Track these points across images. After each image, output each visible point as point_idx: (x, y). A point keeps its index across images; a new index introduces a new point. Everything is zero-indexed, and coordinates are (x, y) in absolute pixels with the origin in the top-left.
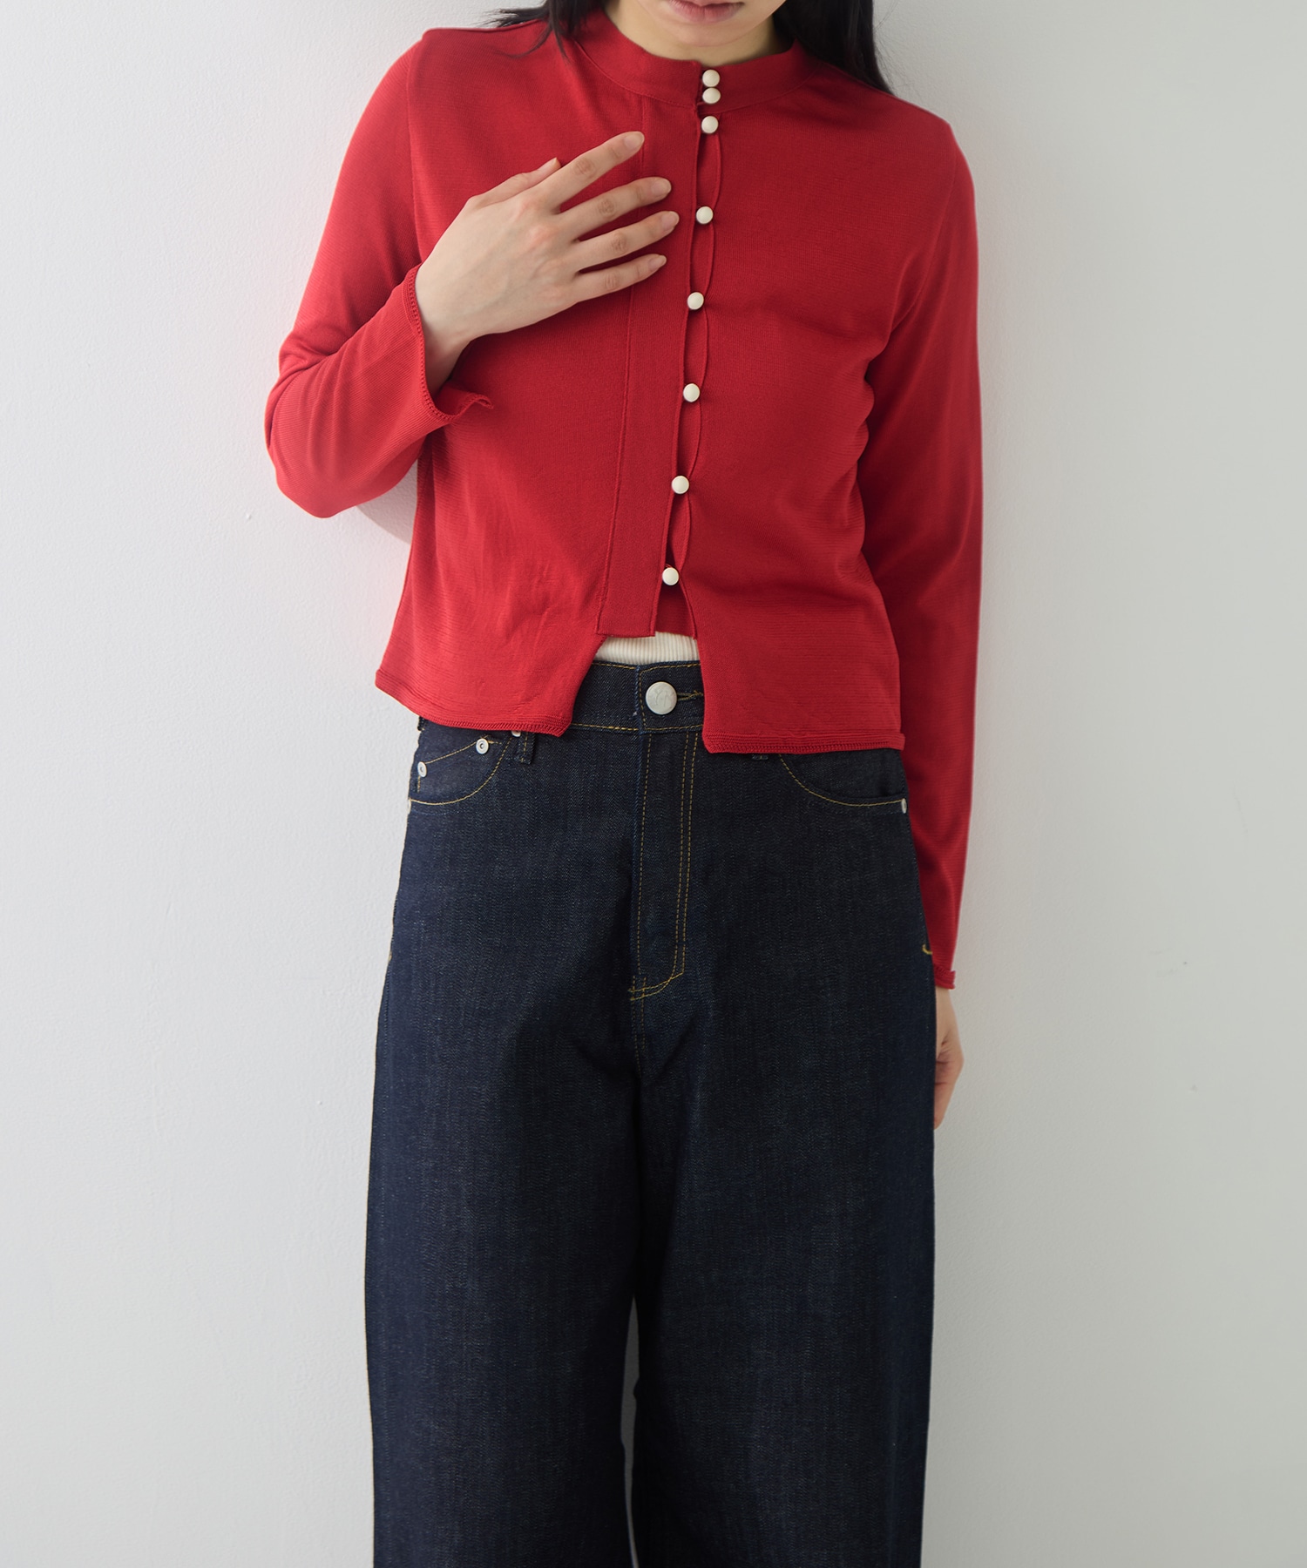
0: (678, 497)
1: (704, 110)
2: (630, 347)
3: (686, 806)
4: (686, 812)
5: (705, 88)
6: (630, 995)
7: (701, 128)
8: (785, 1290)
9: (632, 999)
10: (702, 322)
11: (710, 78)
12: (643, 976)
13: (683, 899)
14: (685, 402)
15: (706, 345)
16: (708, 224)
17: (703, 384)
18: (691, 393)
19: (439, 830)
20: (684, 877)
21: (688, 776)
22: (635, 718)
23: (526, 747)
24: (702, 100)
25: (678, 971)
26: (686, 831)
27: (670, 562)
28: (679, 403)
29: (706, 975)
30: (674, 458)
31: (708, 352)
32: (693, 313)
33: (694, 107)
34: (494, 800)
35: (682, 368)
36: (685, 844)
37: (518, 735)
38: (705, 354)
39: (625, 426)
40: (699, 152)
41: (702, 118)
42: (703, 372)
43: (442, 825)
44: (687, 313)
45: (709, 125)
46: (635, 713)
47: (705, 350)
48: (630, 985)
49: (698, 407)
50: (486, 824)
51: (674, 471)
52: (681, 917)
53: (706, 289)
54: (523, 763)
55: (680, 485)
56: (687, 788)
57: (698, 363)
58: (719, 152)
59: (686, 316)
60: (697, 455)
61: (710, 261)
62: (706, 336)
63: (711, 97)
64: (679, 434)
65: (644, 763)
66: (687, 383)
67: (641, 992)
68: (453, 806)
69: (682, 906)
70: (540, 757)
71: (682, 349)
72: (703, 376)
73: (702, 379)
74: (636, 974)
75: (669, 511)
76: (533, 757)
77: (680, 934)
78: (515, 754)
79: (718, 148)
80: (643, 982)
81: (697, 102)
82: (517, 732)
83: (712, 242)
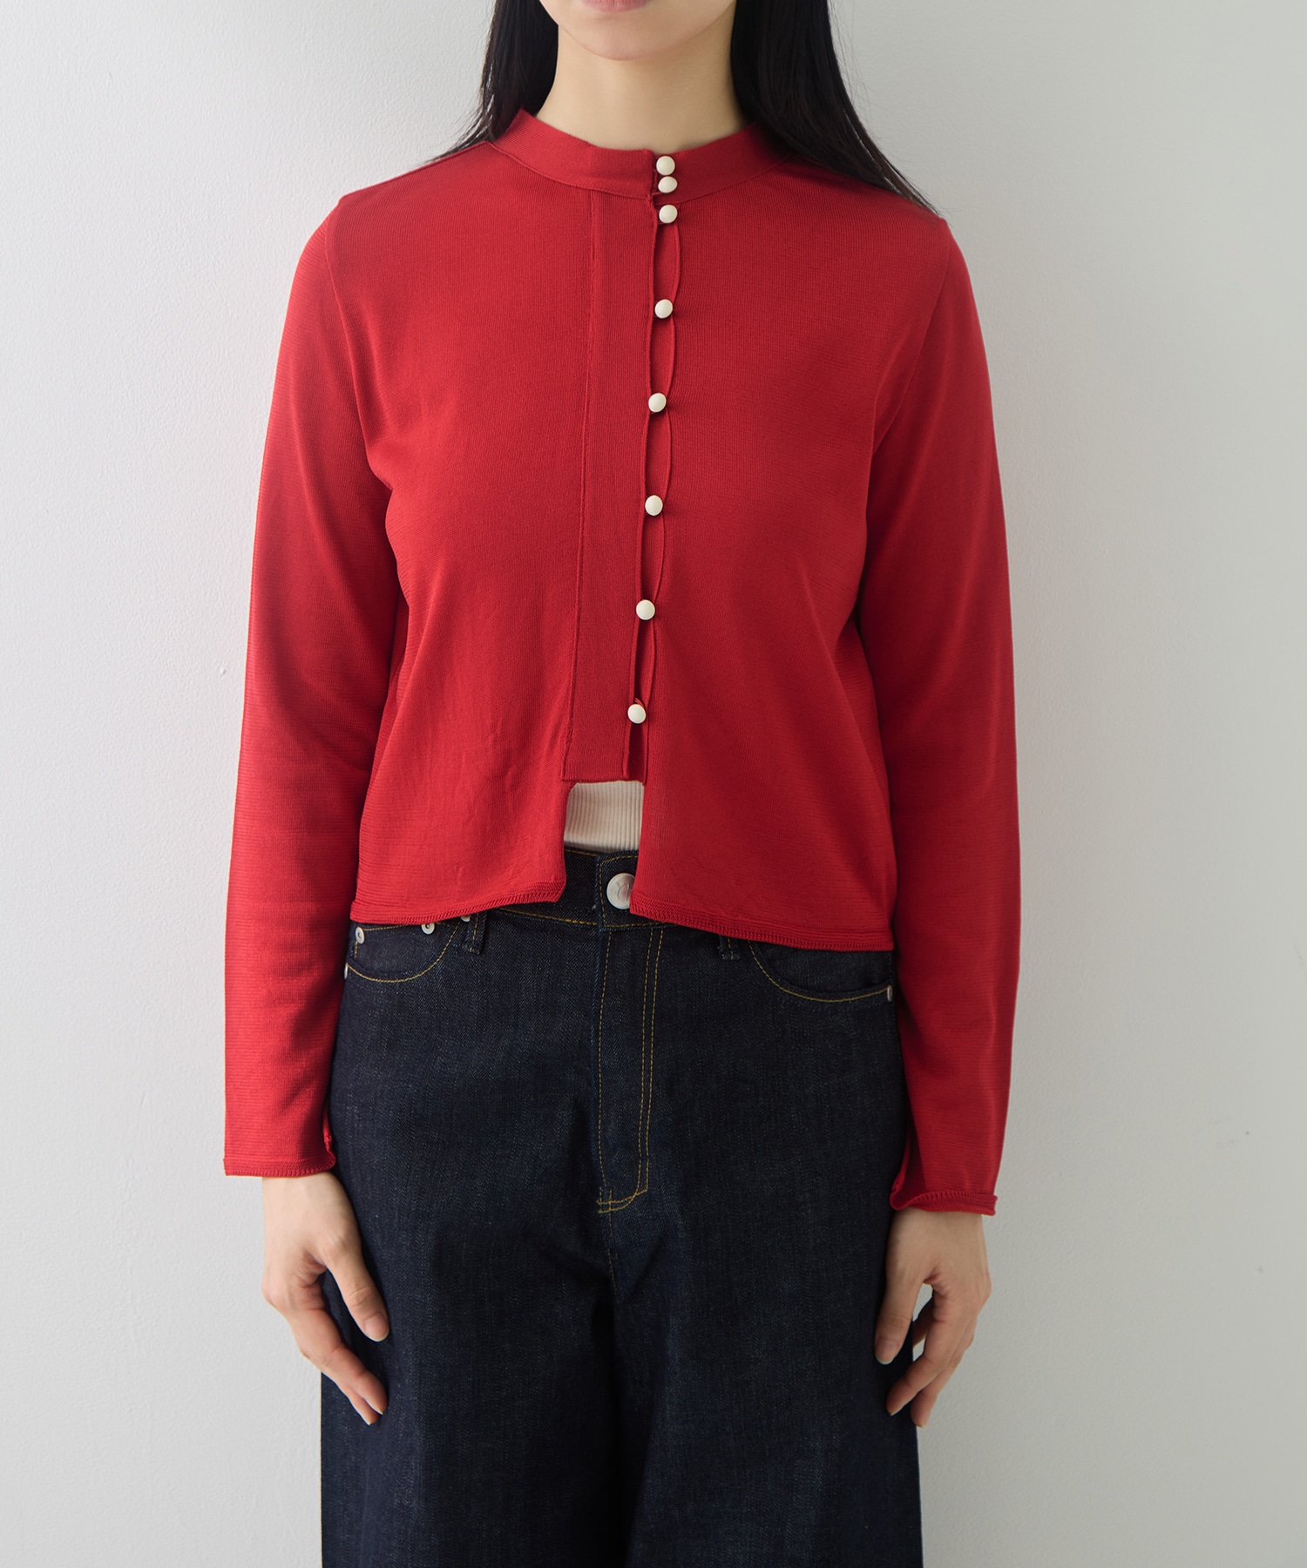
0: (644, 624)
1: (660, 200)
2: (585, 459)
3: (649, 1009)
4: (649, 1016)
5: (660, 177)
6: (599, 1207)
7: (659, 219)
8: (764, 1527)
9: (600, 1212)
10: (665, 425)
11: (665, 165)
12: (609, 1188)
13: (646, 1110)
14: (647, 516)
15: (669, 452)
16: (669, 317)
17: (666, 496)
18: (653, 505)
19: (375, 1009)
20: (647, 1087)
21: (651, 977)
22: (594, 911)
23: (475, 935)
24: (658, 190)
25: (642, 1188)
26: (648, 1036)
27: (637, 697)
28: (641, 518)
29: (671, 1195)
30: (638, 580)
31: (671, 460)
32: (655, 417)
33: (649, 198)
34: (439, 986)
35: (643, 478)
36: (647, 1051)
37: (467, 920)
38: (669, 462)
39: (582, 547)
40: (656, 245)
41: (658, 208)
42: (667, 482)
43: (378, 1003)
44: (648, 418)
45: (668, 214)
46: (595, 907)
47: (669, 458)
48: (598, 1197)
49: (661, 521)
50: (431, 1010)
51: (638, 595)
52: (644, 1130)
53: (668, 390)
54: (472, 953)
55: (645, 610)
56: (650, 989)
57: (662, 472)
58: (678, 243)
59: (647, 421)
60: (662, 575)
61: (672, 359)
62: (669, 442)
63: (667, 185)
64: (642, 553)
65: (602, 964)
66: (648, 495)
67: (608, 1205)
68: (392, 986)
69: (645, 1118)
70: (490, 947)
71: (643, 459)
72: (666, 487)
73: (665, 491)
74: (602, 1185)
75: (635, 639)
76: (482, 947)
77: (643, 1147)
78: (463, 941)
79: (677, 239)
80: (609, 1195)
81: (651, 192)
82: (466, 916)
83: (673, 339)
